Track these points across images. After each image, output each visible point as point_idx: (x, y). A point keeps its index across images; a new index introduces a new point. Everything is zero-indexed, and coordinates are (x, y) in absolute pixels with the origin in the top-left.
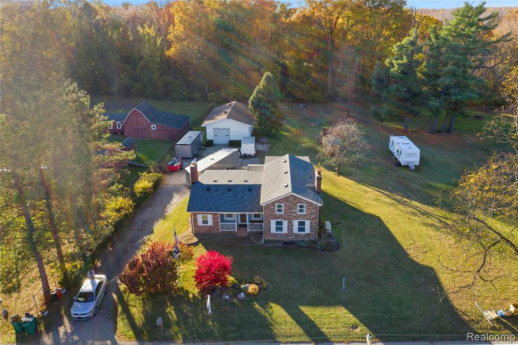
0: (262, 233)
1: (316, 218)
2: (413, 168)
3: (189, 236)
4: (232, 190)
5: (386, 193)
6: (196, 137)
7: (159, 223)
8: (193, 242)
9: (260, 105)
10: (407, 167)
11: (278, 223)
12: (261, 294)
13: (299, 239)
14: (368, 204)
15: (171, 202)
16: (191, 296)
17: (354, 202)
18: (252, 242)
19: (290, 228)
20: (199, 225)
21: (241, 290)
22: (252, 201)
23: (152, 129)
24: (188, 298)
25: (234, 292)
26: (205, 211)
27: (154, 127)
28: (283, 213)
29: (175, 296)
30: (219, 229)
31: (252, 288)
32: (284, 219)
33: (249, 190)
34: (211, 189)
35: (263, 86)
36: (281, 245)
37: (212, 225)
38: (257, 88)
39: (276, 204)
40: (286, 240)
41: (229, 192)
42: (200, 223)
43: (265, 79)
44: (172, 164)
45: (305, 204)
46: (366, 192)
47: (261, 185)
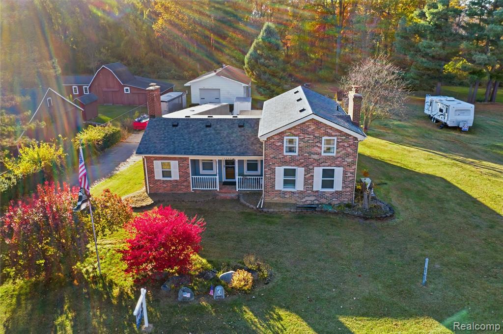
0: (259, 194)
1: (353, 163)
2: (467, 129)
3: (140, 196)
4: (214, 127)
5: (440, 153)
6: (176, 96)
7: (101, 182)
8: (144, 204)
9: (259, 61)
10: (457, 128)
11: (287, 173)
12: (257, 290)
13: (323, 201)
14: (419, 164)
15: (128, 160)
16: (116, 292)
17: (397, 161)
18: (244, 205)
19: (308, 181)
20: (156, 178)
21: (217, 282)
22: (244, 140)
23: (125, 92)
24: (109, 296)
25: (204, 286)
26: (165, 153)
27: (127, 90)
28: (296, 154)
29: (85, 291)
30: (189, 186)
31: (239, 278)
32: (298, 166)
33: (240, 126)
34: (180, 124)
35: (263, 39)
36: (292, 210)
37: (178, 179)
38: (255, 42)
39: (285, 138)
40: (301, 202)
41: (208, 129)
42: (158, 176)
43: (266, 30)
44: (139, 121)
45: (335, 138)
46: (410, 152)
47: (259, 119)
